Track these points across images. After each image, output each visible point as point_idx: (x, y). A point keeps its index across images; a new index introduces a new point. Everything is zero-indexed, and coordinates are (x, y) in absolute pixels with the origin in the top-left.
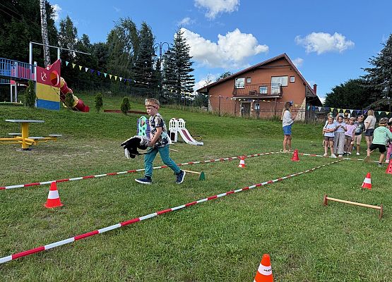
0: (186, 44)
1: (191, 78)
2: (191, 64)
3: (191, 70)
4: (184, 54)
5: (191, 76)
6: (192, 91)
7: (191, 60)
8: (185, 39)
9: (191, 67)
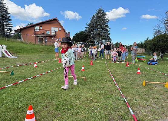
0: (6, 6)
1: (10, 24)
2: (10, 17)
3: (10, 20)
4: (5, 11)
5: (10, 23)
6: (11, 31)
7: (10, 15)
8: (5, 4)
9: (10, 18)
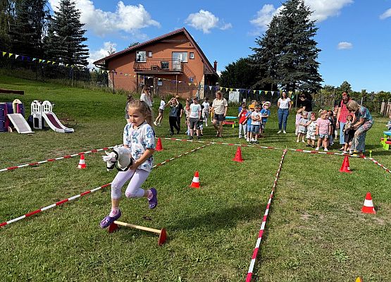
0: (76, 9)
1: (84, 48)
2: (83, 32)
3: (84, 39)
4: (74, 20)
6: (86, 63)
7: (82, 28)
8: (73, 3)
9: (84, 36)
